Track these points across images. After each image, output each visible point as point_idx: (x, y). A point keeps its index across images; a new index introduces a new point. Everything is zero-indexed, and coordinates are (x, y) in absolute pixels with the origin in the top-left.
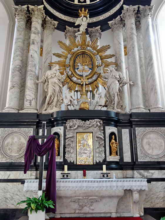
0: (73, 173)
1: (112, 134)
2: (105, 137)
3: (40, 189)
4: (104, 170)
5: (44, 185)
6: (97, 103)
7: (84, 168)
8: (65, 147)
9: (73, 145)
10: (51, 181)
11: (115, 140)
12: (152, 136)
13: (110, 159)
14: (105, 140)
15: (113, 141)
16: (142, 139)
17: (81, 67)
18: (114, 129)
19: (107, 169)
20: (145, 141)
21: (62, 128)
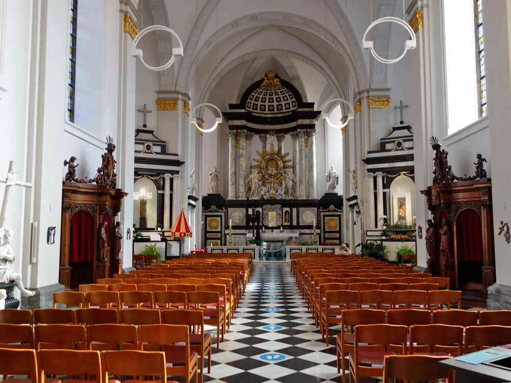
0: (267, 230)
1: (287, 211)
2: (283, 213)
3: (253, 236)
4: (282, 229)
5: (255, 235)
6: (279, 194)
7: (272, 228)
8: (262, 219)
9: (267, 217)
10: (258, 234)
11: (288, 214)
12: (308, 212)
13: (285, 224)
14: (282, 215)
15: (287, 215)
16: (302, 214)
17: (270, 169)
18: (288, 209)
19: (283, 229)
20: (304, 215)
21: (261, 209)
